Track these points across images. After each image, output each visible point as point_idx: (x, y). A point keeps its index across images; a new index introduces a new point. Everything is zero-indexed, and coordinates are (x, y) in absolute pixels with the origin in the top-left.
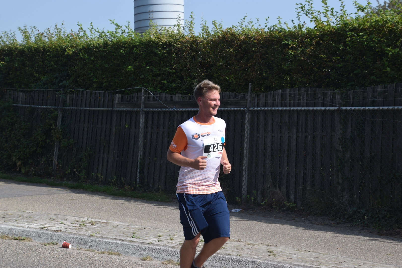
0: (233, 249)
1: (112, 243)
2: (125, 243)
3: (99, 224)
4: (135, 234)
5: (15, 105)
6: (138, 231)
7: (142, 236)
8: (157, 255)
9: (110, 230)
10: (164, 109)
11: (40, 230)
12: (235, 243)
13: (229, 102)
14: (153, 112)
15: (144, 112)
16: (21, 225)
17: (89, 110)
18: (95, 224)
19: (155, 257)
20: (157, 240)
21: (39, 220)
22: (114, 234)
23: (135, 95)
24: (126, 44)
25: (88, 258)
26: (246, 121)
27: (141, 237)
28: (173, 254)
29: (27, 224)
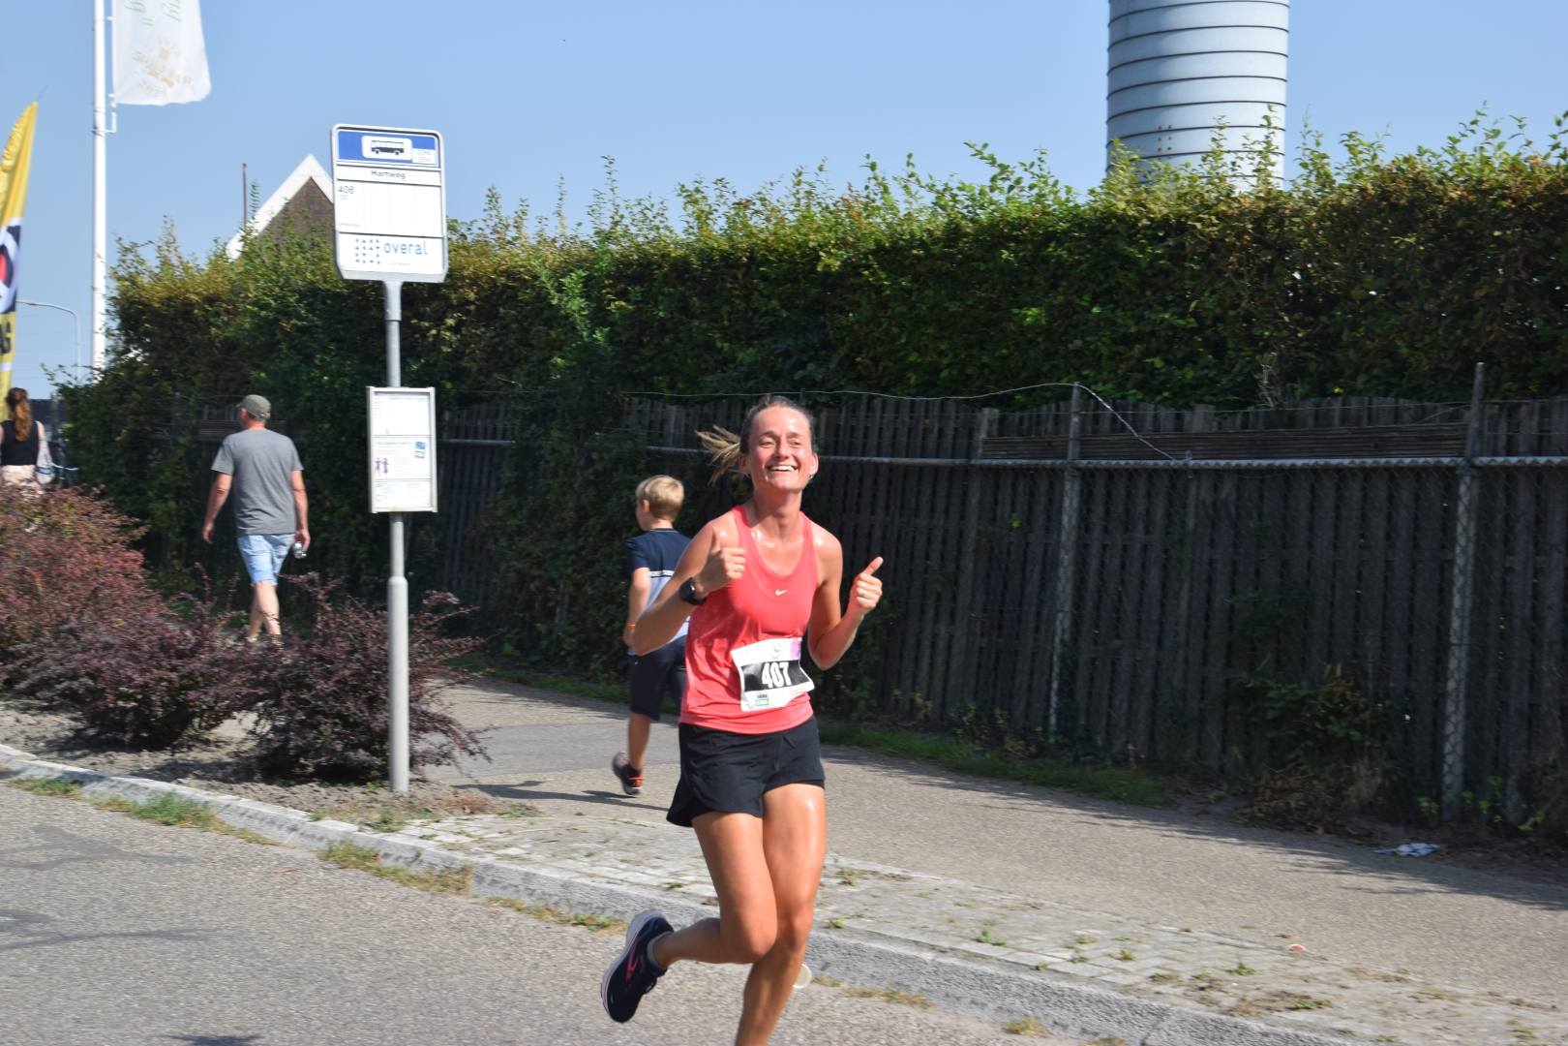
0: (1364, 1011)
1: (904, 959)
2: (948, 960)
3: (872, 882)
4: (993, 928)
5: (652, 448)
6: (1005, 916)
7: (1015, 938)
8: (1065, 1015)
9: (904, 909)
10: (1151, 463)
11: (663, 893)
12: (1380, 987)
13: (1394, 434)
14: (1111, 473)
15: (1077, 473)
16: (603, 870)
17: (891, 467)
18: (859, 881)
19: (1055, 1023)
20: (1068, 954)
21: (667, 857)
22: (913, 924)
23: (1049, 410)
24: (1023, 227)
25: (809, 1011)
26: (1461, 509)
27: (1012, 942)
28: (1124, 1015)
29: (625, 870)
